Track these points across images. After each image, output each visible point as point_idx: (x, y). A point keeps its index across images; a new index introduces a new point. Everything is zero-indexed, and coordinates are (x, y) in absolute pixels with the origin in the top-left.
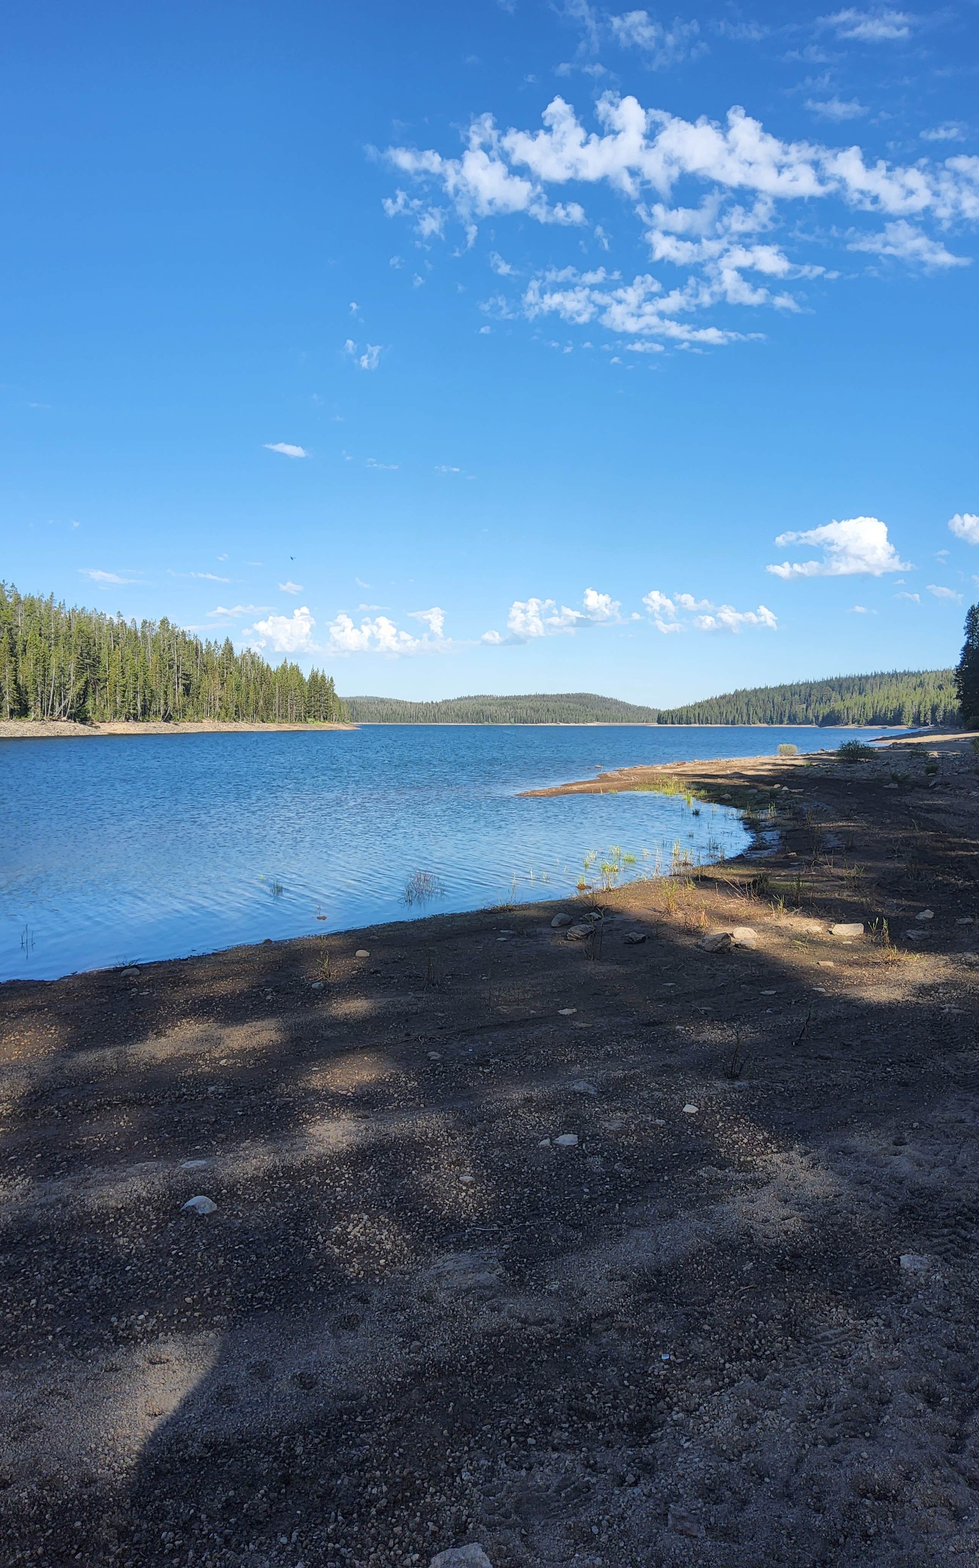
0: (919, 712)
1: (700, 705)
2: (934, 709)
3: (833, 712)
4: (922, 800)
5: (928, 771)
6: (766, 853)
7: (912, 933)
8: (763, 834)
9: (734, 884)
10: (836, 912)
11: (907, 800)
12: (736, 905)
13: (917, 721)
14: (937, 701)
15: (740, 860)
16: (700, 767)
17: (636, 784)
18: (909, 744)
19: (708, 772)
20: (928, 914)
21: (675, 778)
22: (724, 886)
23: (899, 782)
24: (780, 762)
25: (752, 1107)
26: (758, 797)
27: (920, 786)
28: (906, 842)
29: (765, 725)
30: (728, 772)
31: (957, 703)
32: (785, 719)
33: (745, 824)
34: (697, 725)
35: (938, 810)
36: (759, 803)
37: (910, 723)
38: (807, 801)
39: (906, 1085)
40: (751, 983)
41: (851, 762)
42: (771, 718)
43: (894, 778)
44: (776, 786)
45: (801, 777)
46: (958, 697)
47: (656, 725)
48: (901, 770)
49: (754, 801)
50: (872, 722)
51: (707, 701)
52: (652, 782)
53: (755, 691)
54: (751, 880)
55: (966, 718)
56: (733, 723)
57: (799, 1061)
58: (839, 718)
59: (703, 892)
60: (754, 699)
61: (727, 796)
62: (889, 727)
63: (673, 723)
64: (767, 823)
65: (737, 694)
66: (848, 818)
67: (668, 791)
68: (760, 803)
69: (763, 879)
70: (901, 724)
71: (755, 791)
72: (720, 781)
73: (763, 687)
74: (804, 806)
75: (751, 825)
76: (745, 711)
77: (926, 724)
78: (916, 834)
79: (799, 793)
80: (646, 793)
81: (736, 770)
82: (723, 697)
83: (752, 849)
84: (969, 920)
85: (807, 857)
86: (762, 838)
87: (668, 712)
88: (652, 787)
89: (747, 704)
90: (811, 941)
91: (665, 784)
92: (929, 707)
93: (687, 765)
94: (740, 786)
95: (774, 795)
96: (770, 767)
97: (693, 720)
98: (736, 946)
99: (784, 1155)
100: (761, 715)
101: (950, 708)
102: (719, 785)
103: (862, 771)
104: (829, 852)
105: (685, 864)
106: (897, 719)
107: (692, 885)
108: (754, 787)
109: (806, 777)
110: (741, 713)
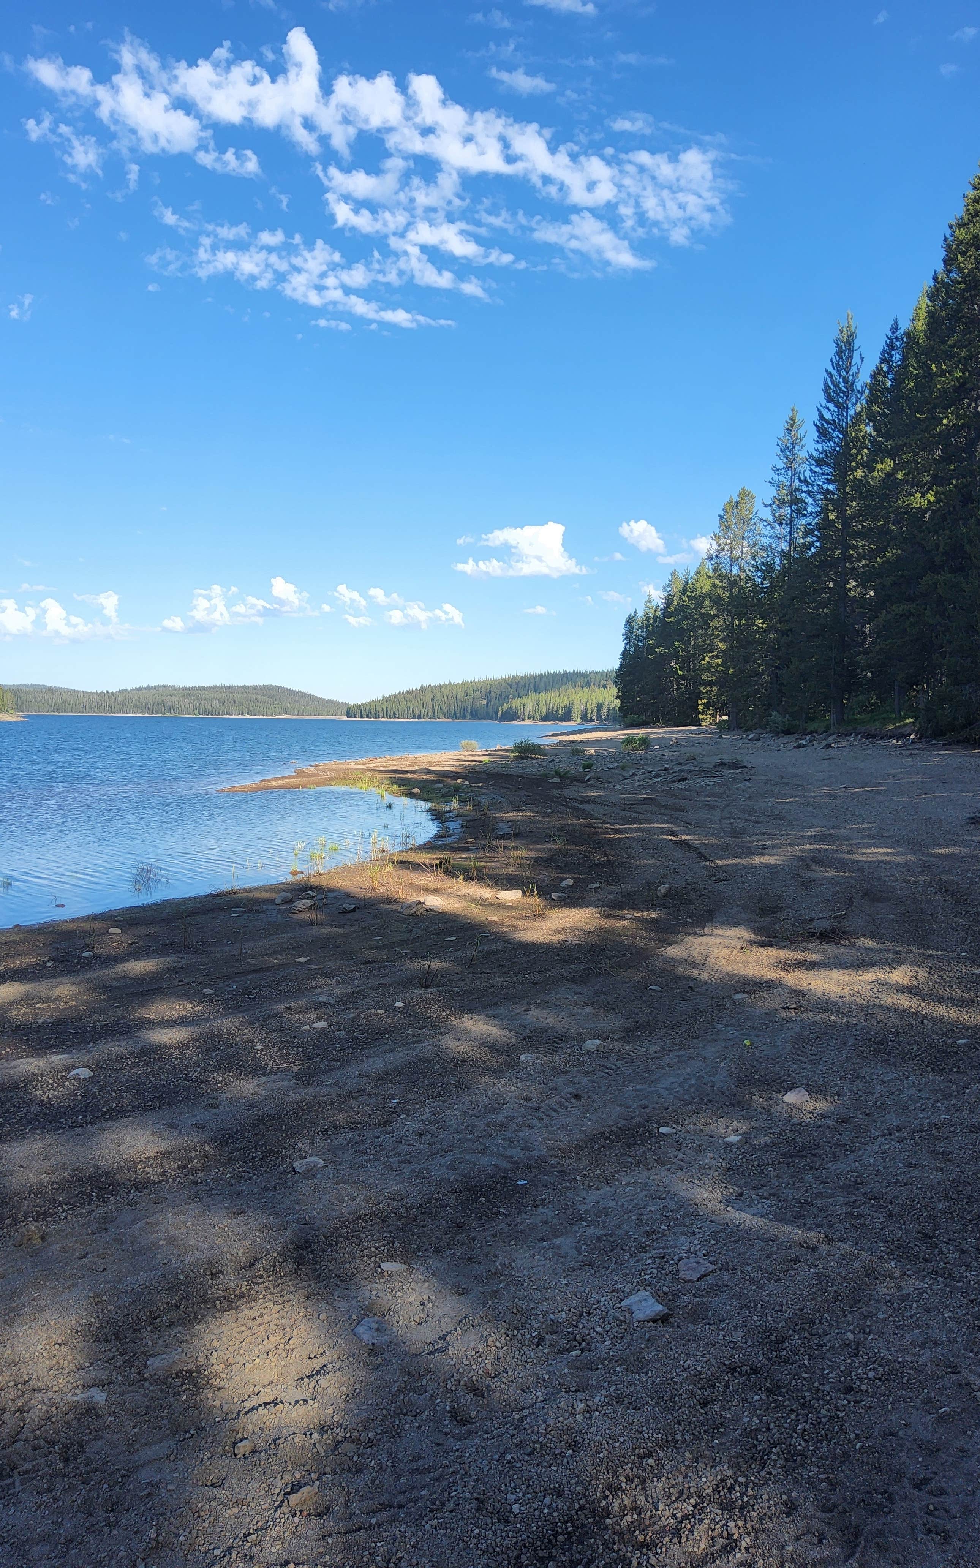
0: (586, 709)
1: (387, 700)
2: (599, 707)
3: (511, 708)
4: (578, 792)
5: (585, 767)
6: (449, 840)
7: (554, 896)
8: (447, 824)
9: (425, 865)
10: (502, 883)
11: (566, 793)
12: (427, 879)
13: (584, 717)
14: (601, 699)
15: (429, 847)
16: (391, 763)
17: (332, 779)
18: (573, 742)
19: (399, 768)
20: (570, 882)
21: (369, 774)
22: (417, 867)
23: (561, 777)
24: (463, 758)
25: (439, 1001)
26: (444, 791)
27: (577, 781)
28: (561, 829)
29: (449, 720)
30: (417, 768)
31: (618, 703)
32: (468, 714)
33: (432, 815)
34: (385, 719)
35: (589, 801)
36: (444, 796)
37: (579, 720)
38: (484, 794)
39: (536, 983)
40: (438, 934)
41: (523, 758)
42: (455, 713)
43: (557, 773)
44: (459, 781)
45: (480, 772)
46: (617, 697)
47: (345, 718)
48: (563, 766)
49: (439, 795)
50: (545, 718)
51: (395, 696)
52: (346, 777)
53: (440, 687)
54: (438, 862)
55: (625, 716)
56: (419, 717)
57: (470, 976)
58: (516, 713)
59: (400, 872)
60: (438, 695)
61: (416, 790)
62: (560, 723)
63: (362, 717)
64: (451, 814)
65: (423, 689)
66: (517, 809)
67: (362, 786)
68: (446, 797)
69: (447, 861)
70: (570, 720)
71: (441, 785)
72: (409, 776)
73: (447, 683)
74: (482, 799)
75: (437, 816)
76: (430, 706)
77: (592, 720)
78: (570, 822)
79: (479, 787)
80: (343, 788)
81: (424, 766)
82: (410, 692)
83: (437, 837)
84: (596, 885)
85: (483, 842)
86: (447, 828)
87: (357, 706)
88: (347, 782)
89: (433, 700)
90: (483, 903)
91: (359, 779)
92: (595, 705)
93: (378, 760)
94: (427, 781)
95: (457, 789)
96: (454, 763)
97: (381, 715)
98: (427, 910)
99: (459, 1020)
100: (445, 710)
101: (612, 706)
102: (409, 779)
103: (531, 767)
104: (499, 838)
105: (383, 851)
106: (567, 716)
107: (391, 868)
108: (440, 782)
109: (484, 772)
110: (427, 708)
